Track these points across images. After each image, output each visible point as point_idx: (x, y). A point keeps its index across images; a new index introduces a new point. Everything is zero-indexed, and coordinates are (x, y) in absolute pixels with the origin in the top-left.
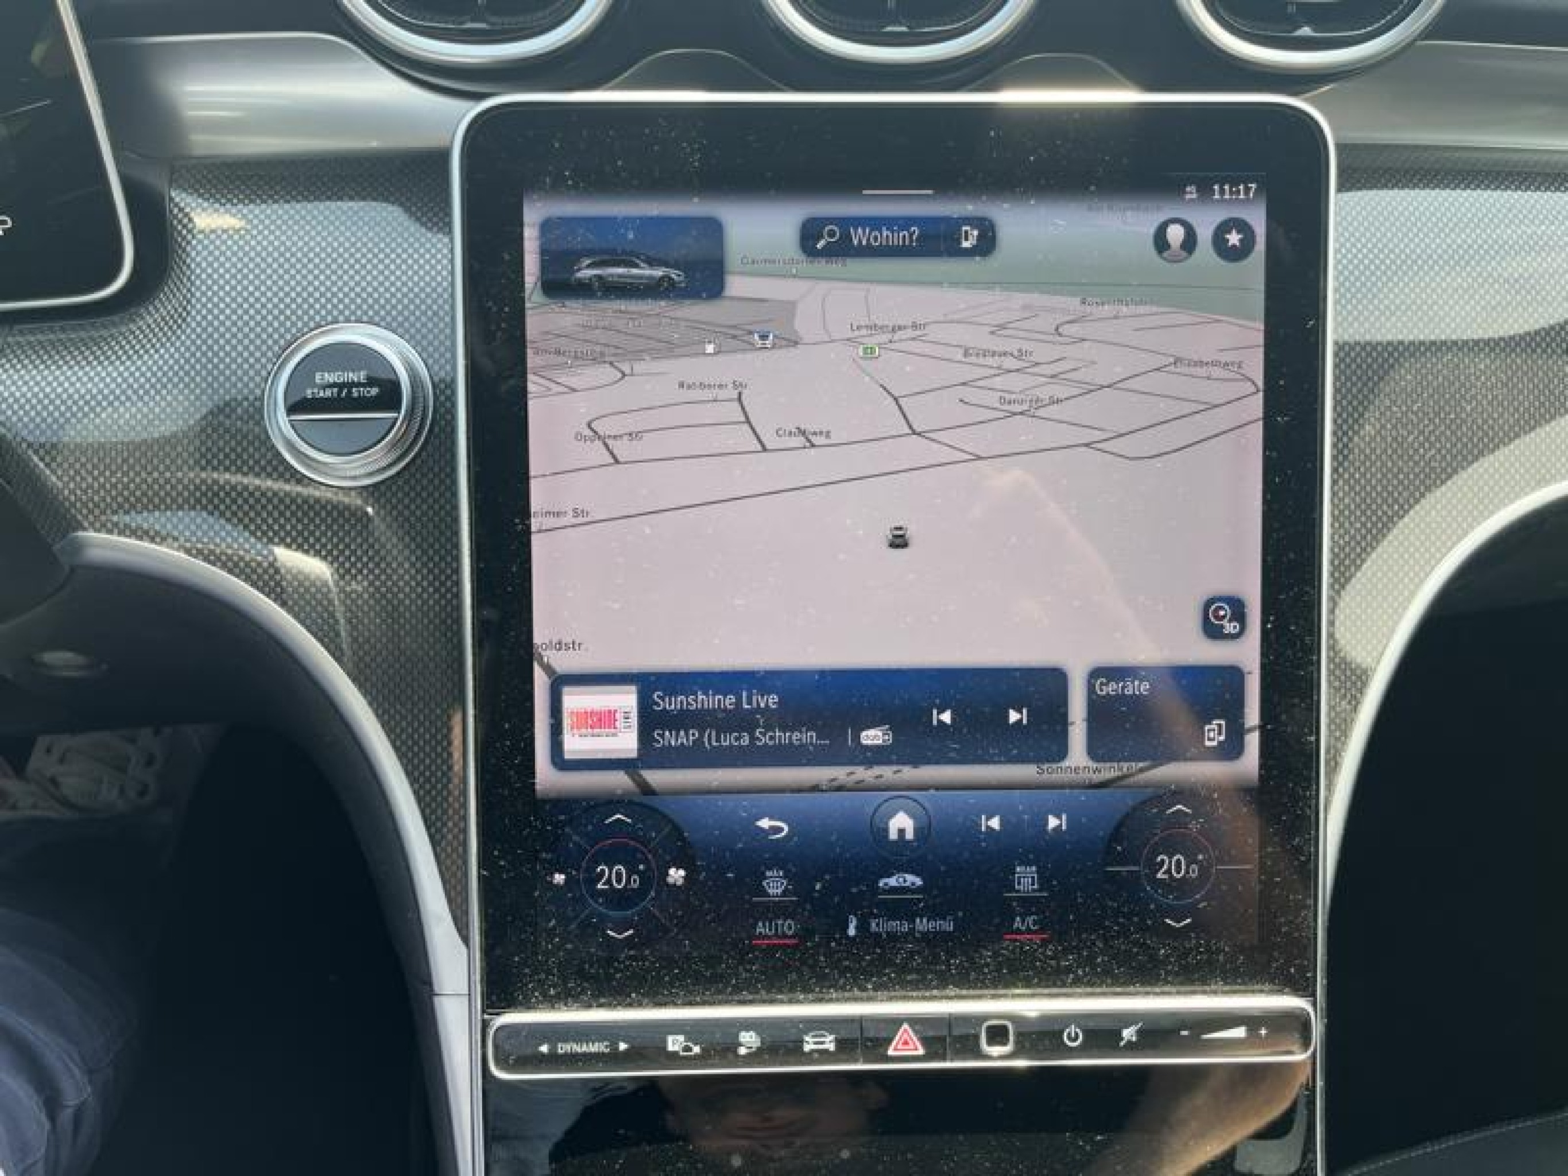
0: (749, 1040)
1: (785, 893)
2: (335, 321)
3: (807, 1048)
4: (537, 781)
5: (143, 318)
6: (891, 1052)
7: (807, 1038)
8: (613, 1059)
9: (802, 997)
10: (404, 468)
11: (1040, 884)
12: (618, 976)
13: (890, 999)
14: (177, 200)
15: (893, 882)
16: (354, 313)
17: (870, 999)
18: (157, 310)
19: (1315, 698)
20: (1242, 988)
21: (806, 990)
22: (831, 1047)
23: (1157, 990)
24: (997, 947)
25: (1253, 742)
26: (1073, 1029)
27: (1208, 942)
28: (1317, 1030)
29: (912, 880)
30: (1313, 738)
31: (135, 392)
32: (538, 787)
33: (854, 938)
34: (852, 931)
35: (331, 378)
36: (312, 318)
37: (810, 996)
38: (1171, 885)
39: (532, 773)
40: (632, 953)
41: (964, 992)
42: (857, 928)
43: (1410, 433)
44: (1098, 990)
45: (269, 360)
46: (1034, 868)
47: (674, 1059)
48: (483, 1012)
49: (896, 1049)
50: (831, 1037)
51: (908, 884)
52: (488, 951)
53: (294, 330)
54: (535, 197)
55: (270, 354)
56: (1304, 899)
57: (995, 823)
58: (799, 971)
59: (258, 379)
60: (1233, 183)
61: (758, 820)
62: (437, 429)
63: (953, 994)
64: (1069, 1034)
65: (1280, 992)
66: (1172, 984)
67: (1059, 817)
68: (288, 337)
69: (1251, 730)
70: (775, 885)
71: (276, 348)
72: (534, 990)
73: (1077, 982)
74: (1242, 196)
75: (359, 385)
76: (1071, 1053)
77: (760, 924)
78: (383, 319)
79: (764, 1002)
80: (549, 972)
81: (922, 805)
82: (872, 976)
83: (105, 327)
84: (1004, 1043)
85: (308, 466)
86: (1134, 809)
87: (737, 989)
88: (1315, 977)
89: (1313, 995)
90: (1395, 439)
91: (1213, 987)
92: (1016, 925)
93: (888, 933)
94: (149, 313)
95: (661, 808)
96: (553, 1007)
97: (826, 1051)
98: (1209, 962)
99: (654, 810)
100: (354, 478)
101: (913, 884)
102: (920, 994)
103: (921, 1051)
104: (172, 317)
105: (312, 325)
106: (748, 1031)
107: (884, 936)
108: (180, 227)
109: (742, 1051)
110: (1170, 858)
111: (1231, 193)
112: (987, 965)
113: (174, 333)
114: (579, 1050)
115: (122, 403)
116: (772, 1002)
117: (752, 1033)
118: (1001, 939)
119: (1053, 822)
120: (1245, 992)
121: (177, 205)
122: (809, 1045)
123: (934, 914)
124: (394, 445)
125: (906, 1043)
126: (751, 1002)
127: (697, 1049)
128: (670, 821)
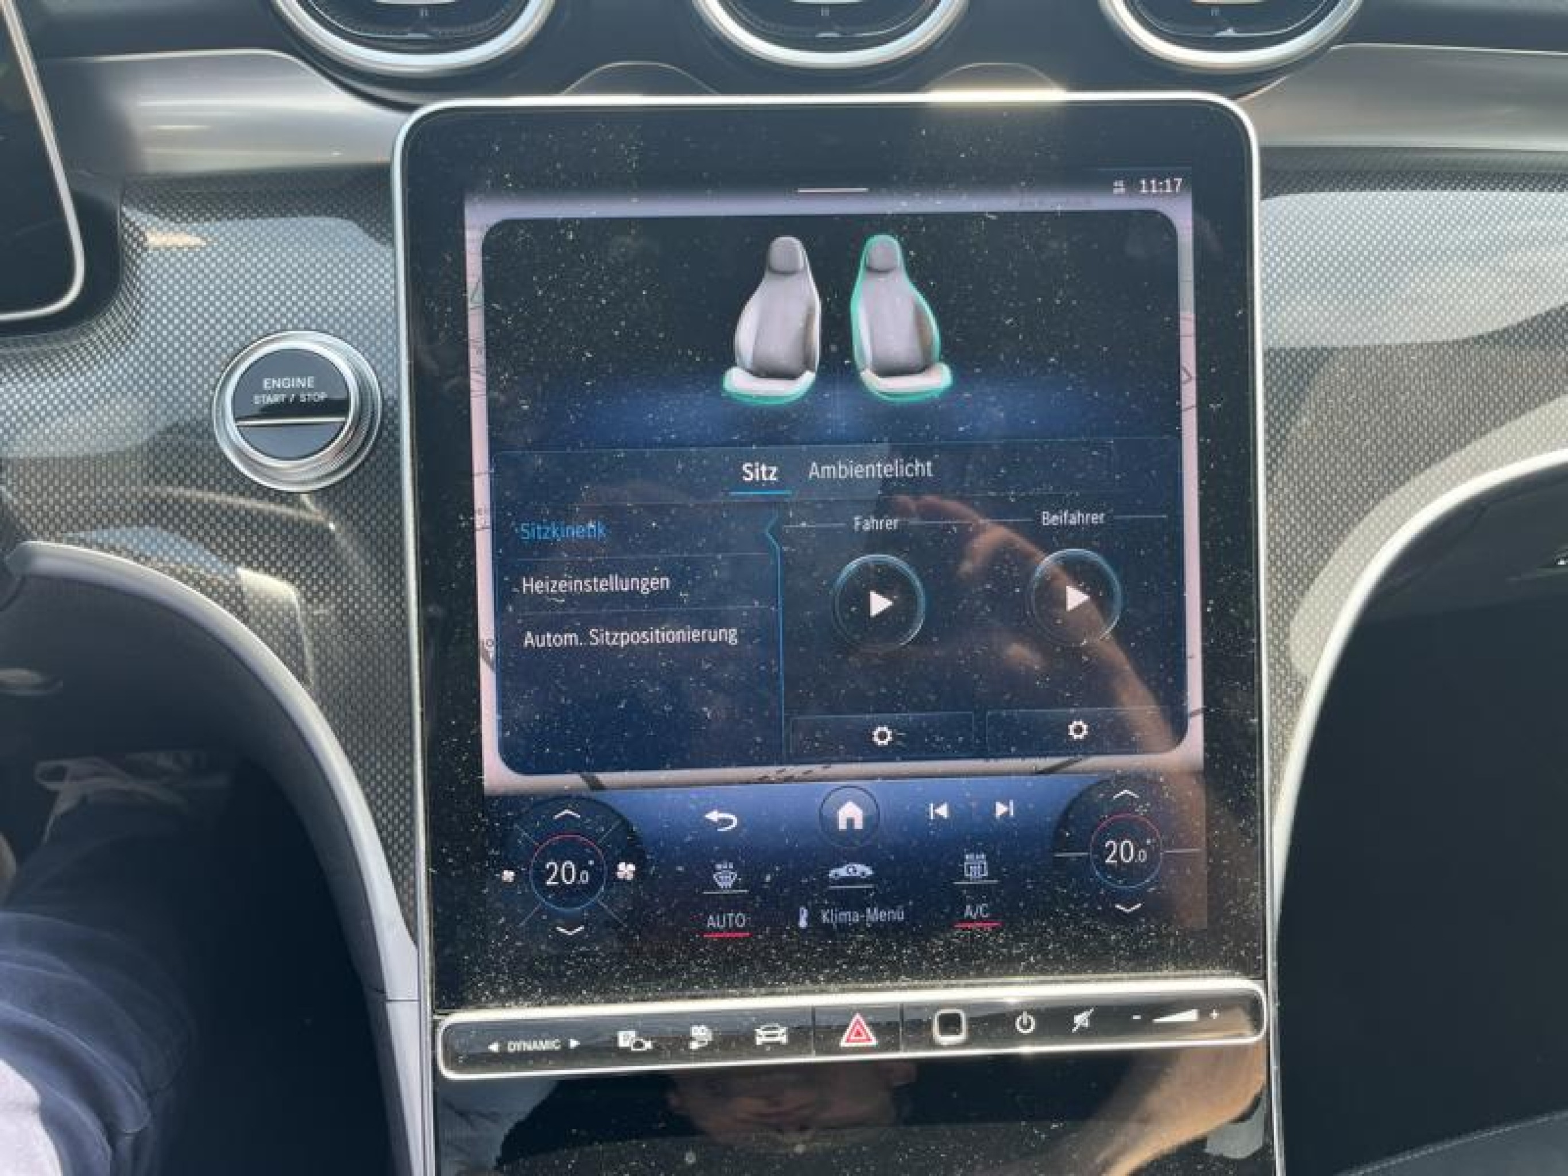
0: (701, 1035)
1: (735, 886)
2: (284, 329)
3: (759, 1041)
4: (485, 777)
5: (94, 331)
6: (843, 1043)
7: (758, 1031)
8: (564, 1056)
9: (754, 990)
10: (354, 472)
11: (990, 871)
12: (568, 973)
13: (843, 991)
14: (128, 214)
15: (842, 872)
16: (301, 321)
17: (822, 992)
18: (108, 323)
19: (1256, 680)
20: (1194, 972)
21: (759, 984)
22: (784, 1039)
23: (1109, 976)
24: (948, 935)
25: (1196, 727)
26: (1025, 1016)
27: (1158, 927)
28: (1270, 1011)
29: (862, 870)
30: (1256, 720)
31: (85, 402)
32: (486, 784)
33: (805, 930)
34: (803, 923)
35: (278, 383)
36: (260, 327)
37: (763, 990)
38: (1119, 871)
39: (480, 771)
40: (583, 949)
41: (916, 982)
42: (808, 920)
43: (1346, 423)
44: (1051, 978)
45: (217, 368)
46: (983, 856)
47: (625, 1055)
48: (433, 1012)
49: (848, 1040)
50: (783, 1030)
51: (858, 874)
52: (437, 951)
53: (243, 338)
54: (476, 199)
55: (218, 363)
56: (1252, 881)
57: (943, 811)
58: (750, 963)
59: (206, 386)
60: (1161, 178)
61: (707, 812)
62: (385, 434)
63: (904, 984)
64: (1021, 1022)
65: (1233, 975)
66: (1125, 971)
67: (1008, 805)
68: (236, 344)
69: (1194, 714)
70: (725, 878)
71: (224, 356)
72: (485, 988)
73: (1029, 970)
74: (1169, 190)
75: (307, 390)
76: (1023, 1039)
77: (711, 918)
78: (332, 327)
79: (716, 996)
80: (499, 970)
81: (871, 796)
82: (826, 967)
83: (57, 340)
84: (957, 1033)
85: (255, 472)
86: (1081, 795)
87: (688, 984)
88: (1265, 958)
89: (1264, 977)
90: (1331, 430)
91: (1165, 972)
92: (966, 915)
93: (838, 925)
94: (100, 325)
95: (611, 803)
96: (504, 1006)
97: (778, 1044)
98: (1160, 947)
99: (605, 805)
100: (303, 483)
101: (863, 874)
102: (873, 986)
103: (874, 1042)
104: (122, 328)
105: (260, 332)
106: (699, 1024)
107: (835, 927)
108: (130, 240)
109: (694, 1046)
110: (1119, 841)
111: (1158, 187)
112: (939, 954)
113: (123, 343)
114: (530, 1048)
115: (71, 413)
116: (724, 996)
117: (703, 1027)
118: (951, 926)
119: (1001, 809)
120: (1197, 976)
121: (127, 220)
122: (761, 1038)
123: (884, 903)
124: (342, 450)
125: (858, 1034)
126: (702, 997)
127: (648, 1045)
128: (620, 816)
